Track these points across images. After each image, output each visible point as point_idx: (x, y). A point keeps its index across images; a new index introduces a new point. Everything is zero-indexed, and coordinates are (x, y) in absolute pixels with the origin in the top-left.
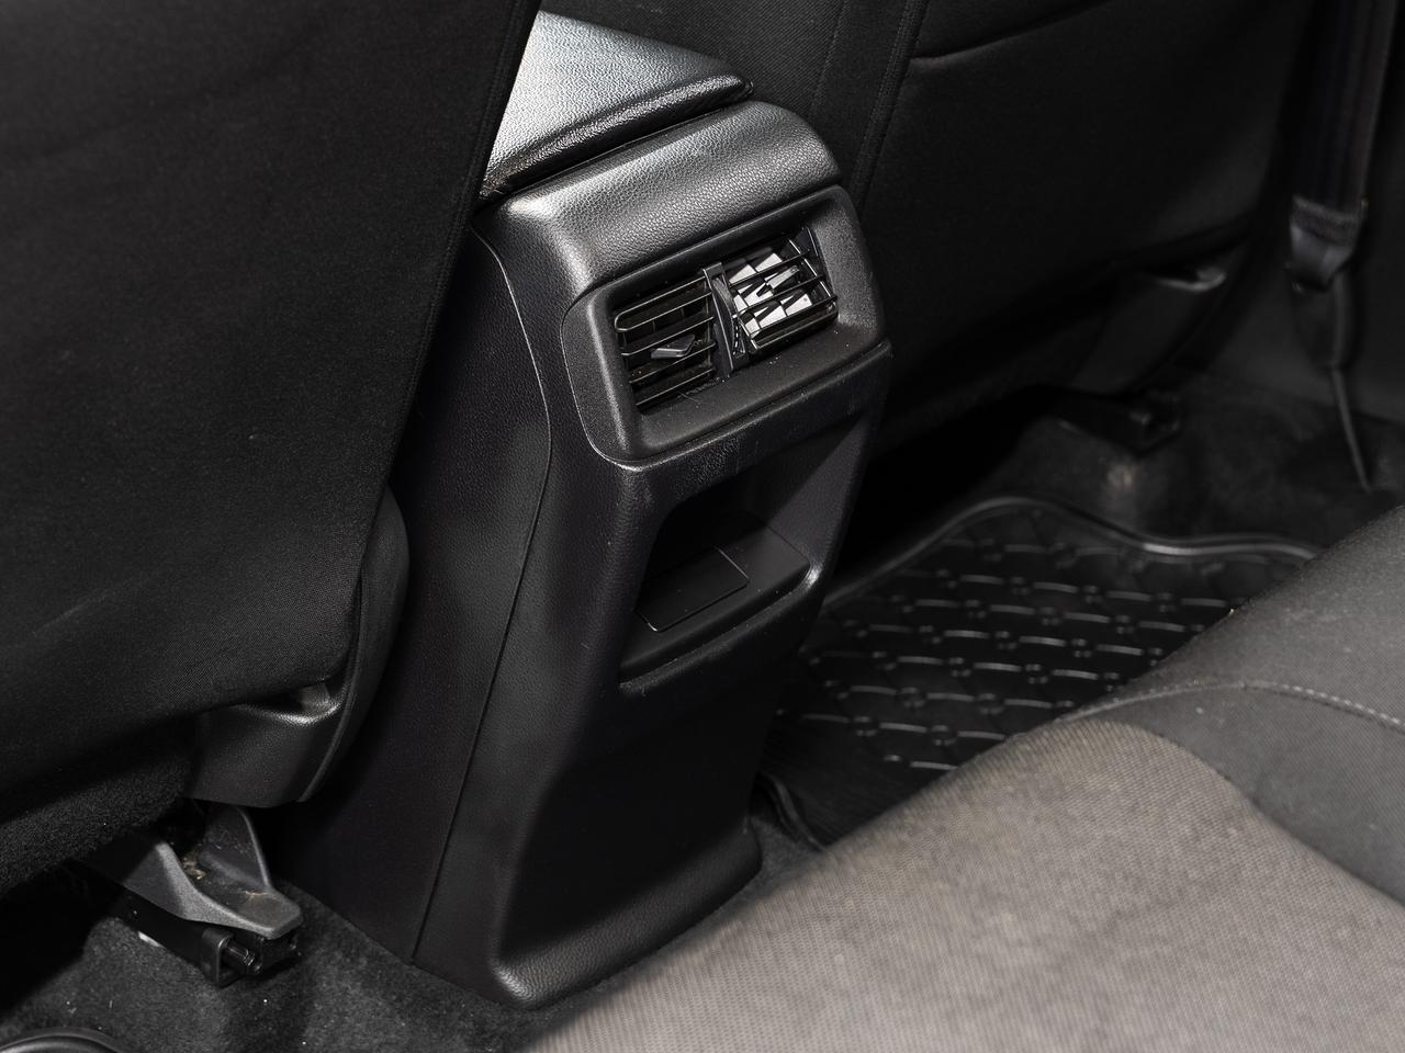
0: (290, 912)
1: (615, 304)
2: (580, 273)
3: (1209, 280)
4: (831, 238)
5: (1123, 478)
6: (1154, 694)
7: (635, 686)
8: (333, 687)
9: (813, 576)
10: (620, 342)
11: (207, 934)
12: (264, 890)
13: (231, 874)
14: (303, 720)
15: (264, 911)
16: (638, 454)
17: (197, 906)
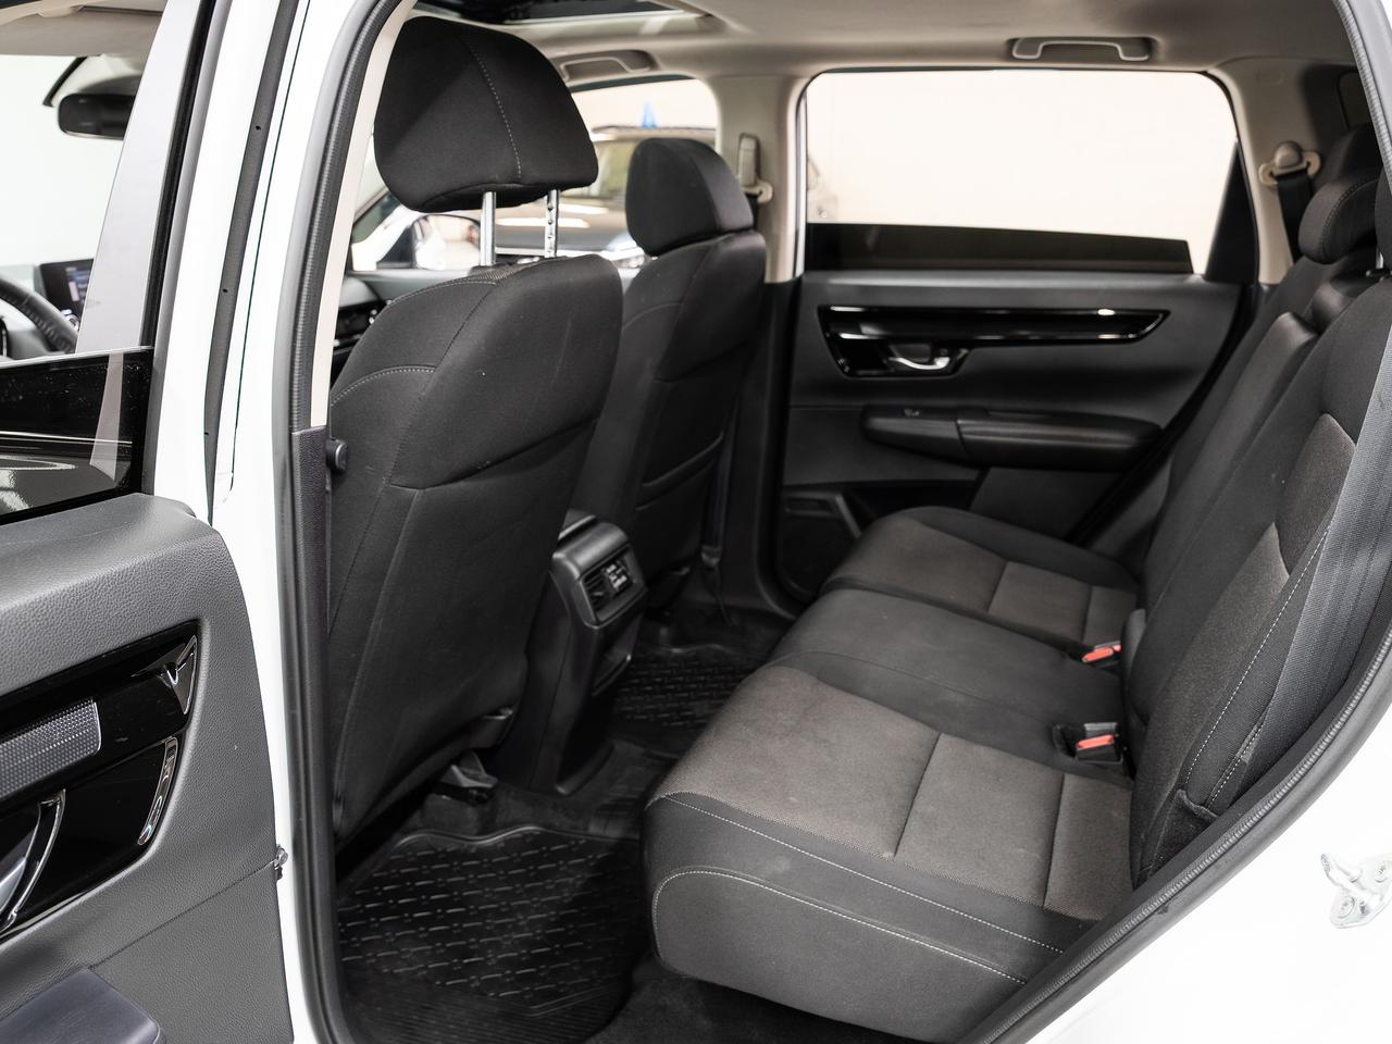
0: (494, 780)
1: (586, 580)
2: (576, 573)
3: (685, 571)
4: (628, 558)
5: (664, 632)
6: (782, 659)
7: (596, 693)
8: (510, 706)
9: (629, 658)
10: (590, 592)
11: (470, 791)
12: (484, 774)
13: (472, 772)
14: (502, 718)
15: (487, 781)
16: (598, 623)
17: (466, 782)
